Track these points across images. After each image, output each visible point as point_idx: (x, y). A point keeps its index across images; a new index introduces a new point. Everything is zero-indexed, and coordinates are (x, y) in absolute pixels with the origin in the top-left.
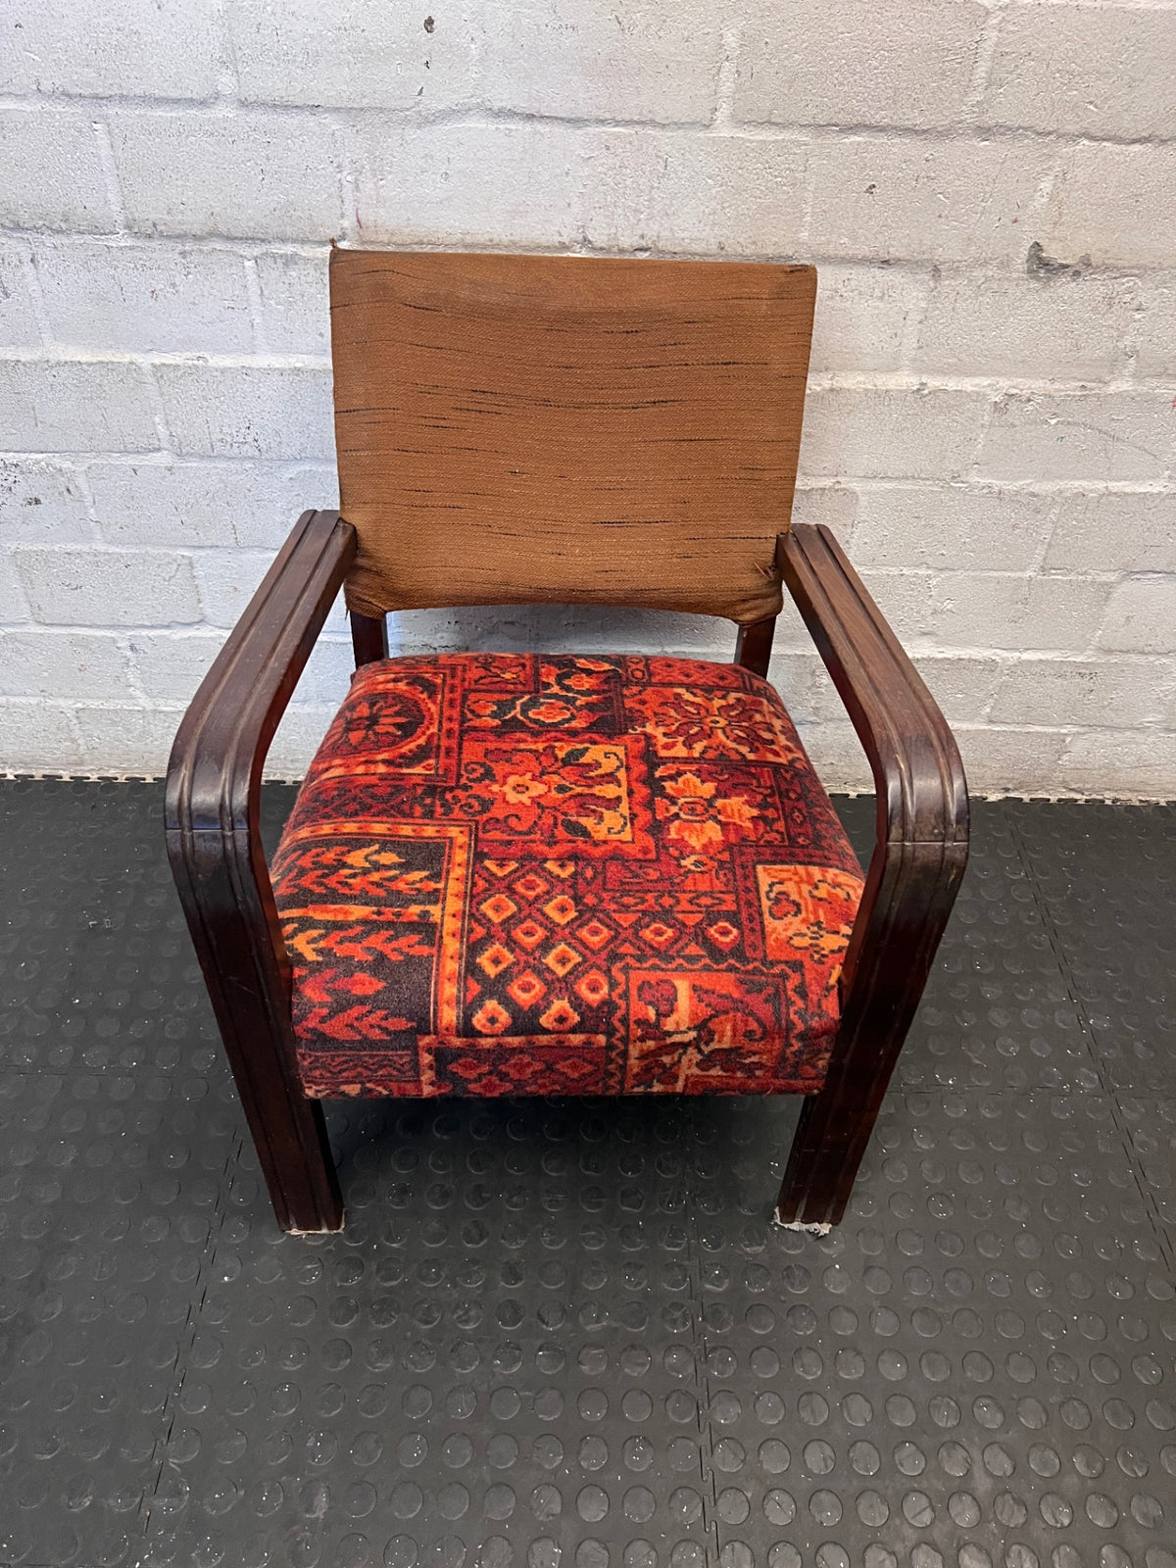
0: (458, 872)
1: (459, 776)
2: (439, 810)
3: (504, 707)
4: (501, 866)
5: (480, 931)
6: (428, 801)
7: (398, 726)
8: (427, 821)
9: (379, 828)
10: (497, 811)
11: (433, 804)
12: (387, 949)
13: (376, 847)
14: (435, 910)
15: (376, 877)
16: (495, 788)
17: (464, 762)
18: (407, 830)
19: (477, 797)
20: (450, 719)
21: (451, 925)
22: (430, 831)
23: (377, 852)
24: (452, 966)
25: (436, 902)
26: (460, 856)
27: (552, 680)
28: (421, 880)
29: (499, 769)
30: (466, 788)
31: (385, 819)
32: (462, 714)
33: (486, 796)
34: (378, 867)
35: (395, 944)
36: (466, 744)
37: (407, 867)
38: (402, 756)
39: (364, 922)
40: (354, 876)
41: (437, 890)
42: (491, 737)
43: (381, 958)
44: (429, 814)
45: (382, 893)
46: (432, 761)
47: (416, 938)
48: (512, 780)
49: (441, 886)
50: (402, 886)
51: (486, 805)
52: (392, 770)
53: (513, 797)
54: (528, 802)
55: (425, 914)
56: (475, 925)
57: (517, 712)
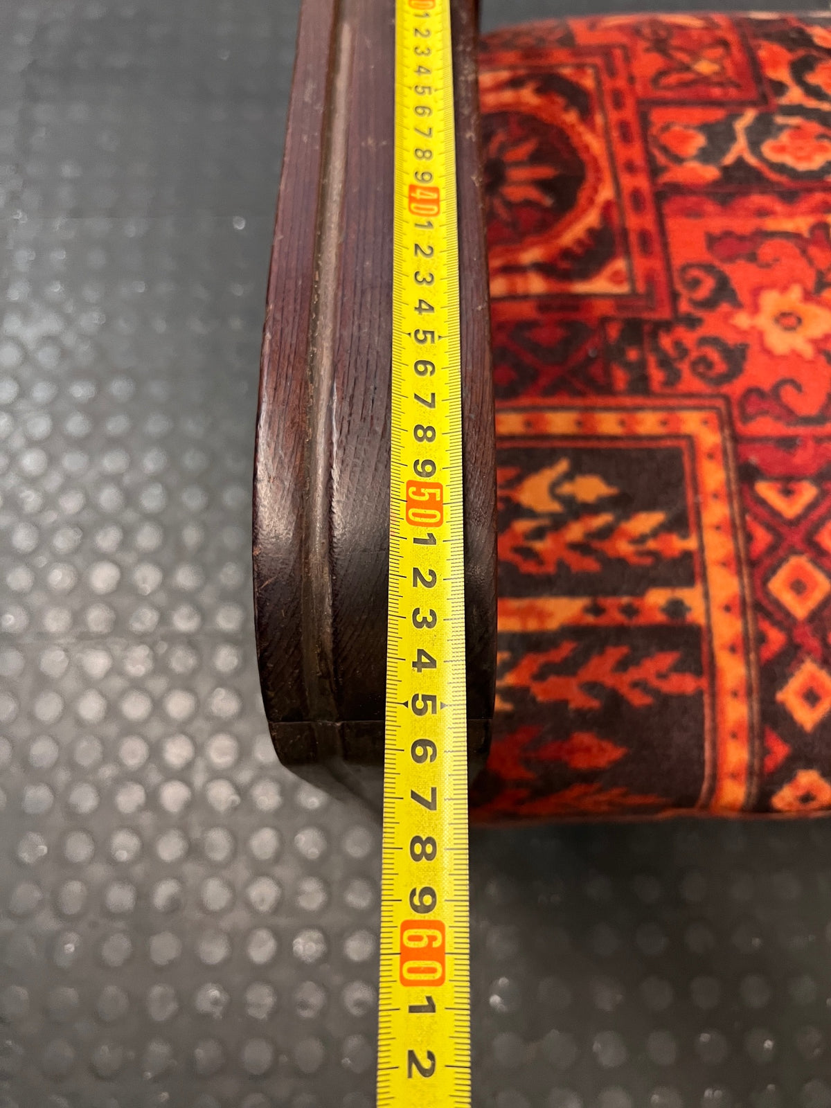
0: (716, 512)
1: (675, 296)
2: (657, 375)
3: (719, 137)
4: (788, 493)
5: (776, 638)
6: (633, 355)
7: (544, 185)
8: (639, 400)
9: (561, 422)
10: (757, 373)
11: (642, 364)
12: (623, 682)
13: (563, 466)
14: (691, 597)
15: (575, 532)
16: (742, 320)
17: (677, 262)
18: (609, 423)
19: (715, 341)
20: (631, 168)
21: (726, 629)
22: (649, 423)
23: (569, 476)
24: (736, 712)
25: (689, 582)
26: (714, 476)
27: (783, 75)
28: (655, 533)
29: (740, 274)
30: (692, 322)
31: (566, 400)
32: (650, 159)
33: (731, 339)
34: (576, 510)
35: (634, 674)
36: (672, 224)
37: (624, 504)
38: (566, 253)
39: (573, 631)
40: (539, 534)
41: (687, 555)
42: (710, 207)
43: (615, 701)
44: (641, 384)
45: (591, 565)
46: (620, 264)
47: (667, 660)
48: (771, 301)
49: (691, 544)
50: (624, 547)
51: (736, 357)
52: (558, 287)
53: (779, 341)
54: (808, 351)
55: (676, 608)
56: (765, 626)
57: (740, 148)
